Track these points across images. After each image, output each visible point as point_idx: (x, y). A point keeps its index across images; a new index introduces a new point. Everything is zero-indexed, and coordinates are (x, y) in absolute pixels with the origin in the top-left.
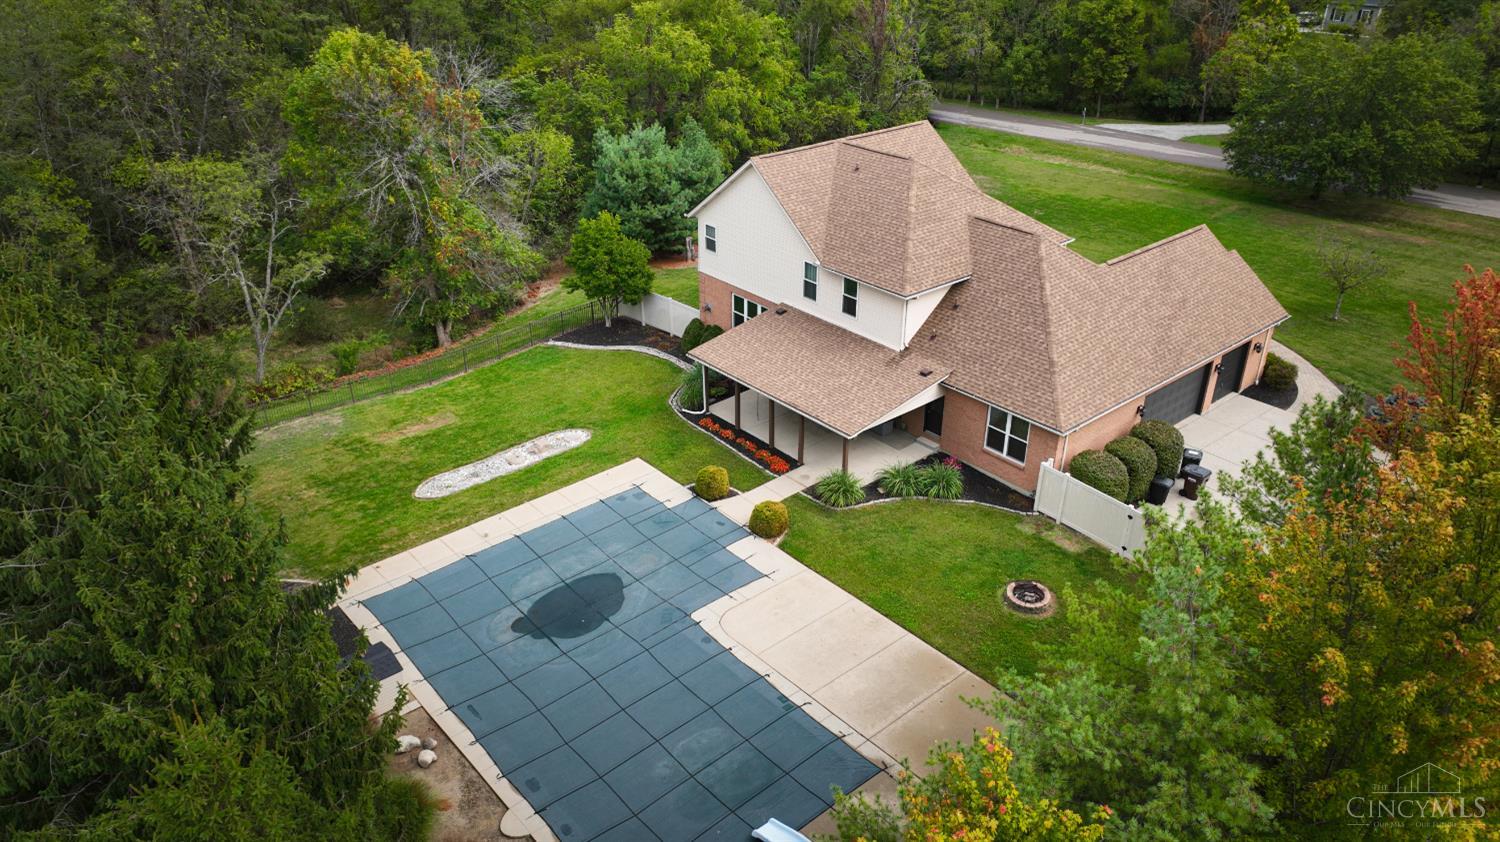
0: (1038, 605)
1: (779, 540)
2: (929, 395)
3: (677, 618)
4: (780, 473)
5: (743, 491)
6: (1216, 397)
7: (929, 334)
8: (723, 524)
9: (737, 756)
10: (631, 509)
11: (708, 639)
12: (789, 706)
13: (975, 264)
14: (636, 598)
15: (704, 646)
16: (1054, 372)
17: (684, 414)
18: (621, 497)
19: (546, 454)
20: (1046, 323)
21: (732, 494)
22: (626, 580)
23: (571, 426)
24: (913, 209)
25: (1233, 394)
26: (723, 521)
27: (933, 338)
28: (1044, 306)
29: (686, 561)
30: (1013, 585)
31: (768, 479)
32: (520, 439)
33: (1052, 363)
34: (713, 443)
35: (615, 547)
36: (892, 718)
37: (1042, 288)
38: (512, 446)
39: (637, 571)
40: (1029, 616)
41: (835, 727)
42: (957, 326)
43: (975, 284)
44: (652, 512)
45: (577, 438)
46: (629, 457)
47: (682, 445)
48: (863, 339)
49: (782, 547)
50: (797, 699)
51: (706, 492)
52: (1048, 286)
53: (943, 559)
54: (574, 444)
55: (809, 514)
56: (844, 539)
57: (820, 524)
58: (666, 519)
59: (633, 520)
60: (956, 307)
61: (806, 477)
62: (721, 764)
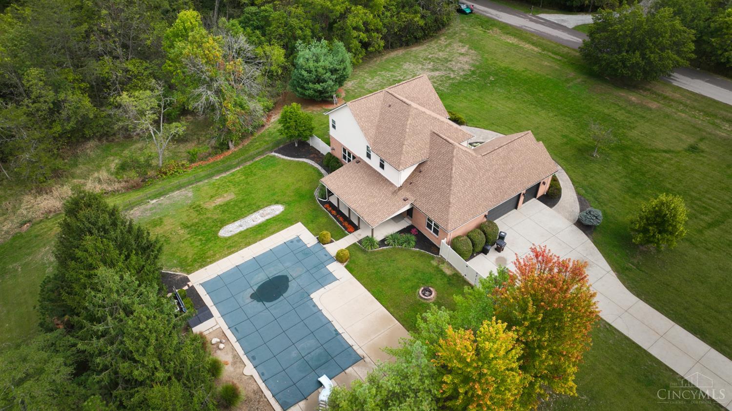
0: (429, 297)
1: (345, 264)
2: (407, 207)
3: (305, 296)
4: (350, 233)
5: (336, 240)
7: (410, 181)
8: (326, 255)
10: (295, 246)
11: (315, 306)
12: (337, 334)
13: (430, 153)
14: (292, 285)
15: (313, 308)
17: (319, 200)
18: (292, 241)
19: (267, 217)
21: (332, 242)
22: (290, 278)
23: (277, 203)
25: (534, 199)
26: (327, 254)
27: (411, 183)
29: (312, 272)
30: (422, 288)
31: (346, 235)
32: (259, 208)
34: (328, 217)
35: (288, 264)
38: (255, 212)
39: (294, 275)
40: (425, 301)
42: (420, 180)
43: (429, 163)
44: (302, 248)
45: (277, 209)
46: (297, 222)
47: (317, 217)
48: (386, 179)
49: (346, 267)
50: (340, 331)
51: (322, 241)
53: (402, 275)
54: (278, 213)
55: (357, 252)
56: (368, 265)
57: (361, 258)
58: (307, 252)
59: (295, 252)
60: (420, 172)
61: (360, 235)
62: (312, 354)
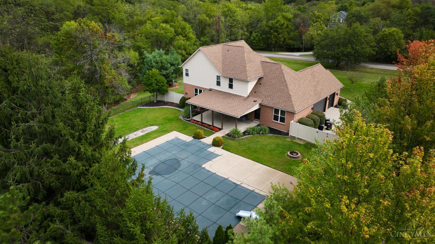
0: (297, 156)
1: (221, 147)
2: (256, 107)
3: (198, 167)
4: (217, 131)
5: (208, 136)
6: (328, 108)
7: (254, 91)
8: (204, 145)
9: (225, 198)
10: (175, 143)
11: (208, 171)
12: (237, 185)
13: (264, 73)
14: (184, 164)
15: (208, 173)
16: (291, 97)
17: (185, 120)
18: (173, 140)
19: (146, 132)
20: (286, 86)
21: (205, 137)
22: (180, 160)
23: (152, 125)
24: (246, 59)
25: (332, 107)
26: (204, 144)
27: (255, 92)
28: (285, 81)
29: (196, 154)
30: (289, 152)
31: (214, 133)
32: (137, 129)
33: (290, 95)
34: (196, 126)
35: (174, 152)
36: (266, 185)
37: (284, 77)
38: (135, 131)
39: (183, 157)
40: (295, 159)
41: (251, 189)
42: (262, 89)
43: (265, 78)
44: (183, 143)
45: (155, 128)
46: (172, 131)
47: (187, 127)
48: (235, 95)
49: (223, 148)
50: (238, 183)
51: (197, 137)
52: (285, 76)
53: (268, 148)
54: (154, 129)
55: (228, 140)
56: (240, 145)
57: (232, 143)
58: (187, 144)
59: (178, 145)
60: (261, 84)
61: (225, 132)
62: (221, 200)
